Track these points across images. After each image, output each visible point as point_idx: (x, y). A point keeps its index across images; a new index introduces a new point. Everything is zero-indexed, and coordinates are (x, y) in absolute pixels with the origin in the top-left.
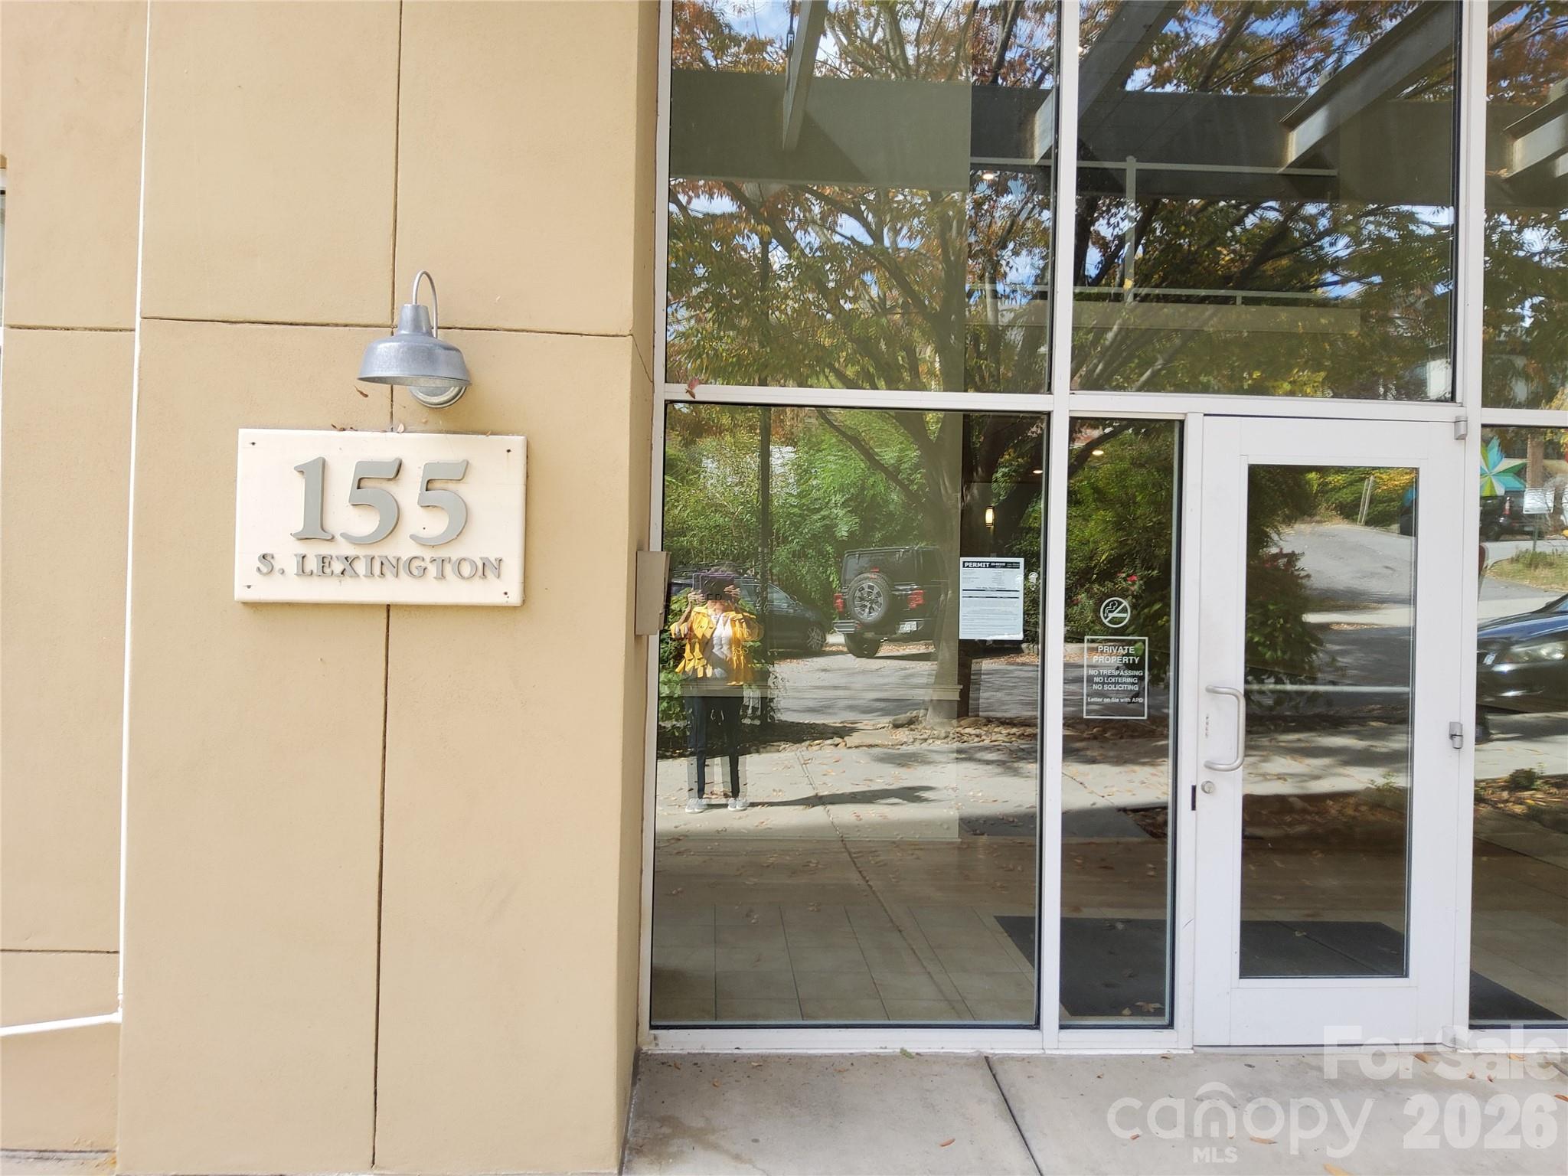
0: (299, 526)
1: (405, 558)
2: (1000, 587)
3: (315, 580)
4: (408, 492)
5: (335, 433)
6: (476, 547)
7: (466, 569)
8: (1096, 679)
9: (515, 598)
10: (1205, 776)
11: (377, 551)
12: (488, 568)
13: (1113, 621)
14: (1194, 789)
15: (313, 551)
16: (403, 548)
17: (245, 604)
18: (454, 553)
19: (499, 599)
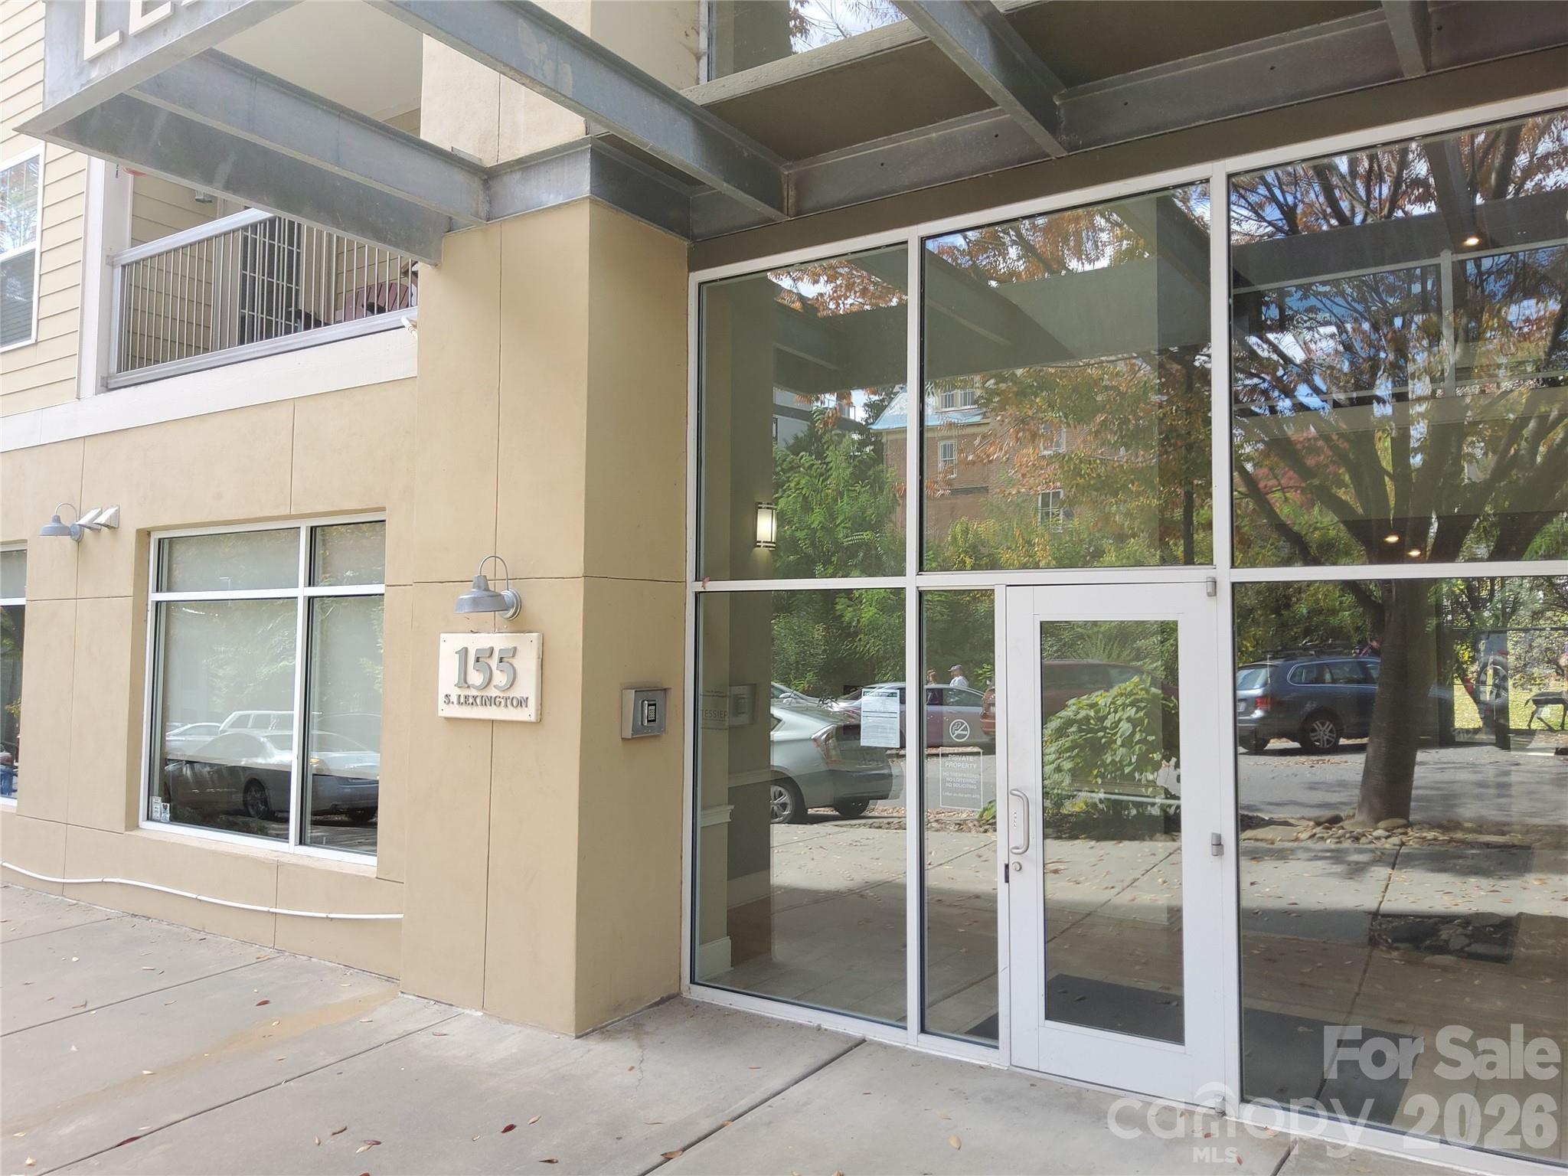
0: (456, 682)
1: (494, 696)
2: (885, 710)
3: (464, 706)
4: (494, 662)
5: (472, 635)
6: (517, 693)
7: (515, 703)
8: (948, 779)
9: (533, 719)
10: (1014, 859)
11: (484, 693)
12: (522, 703)
13: (958, 737)
14: (1007, 866)
15: (464, 692)
16: (493, 692)
17: (446, 718)
18: (511, 694)
19: (526, 718)
